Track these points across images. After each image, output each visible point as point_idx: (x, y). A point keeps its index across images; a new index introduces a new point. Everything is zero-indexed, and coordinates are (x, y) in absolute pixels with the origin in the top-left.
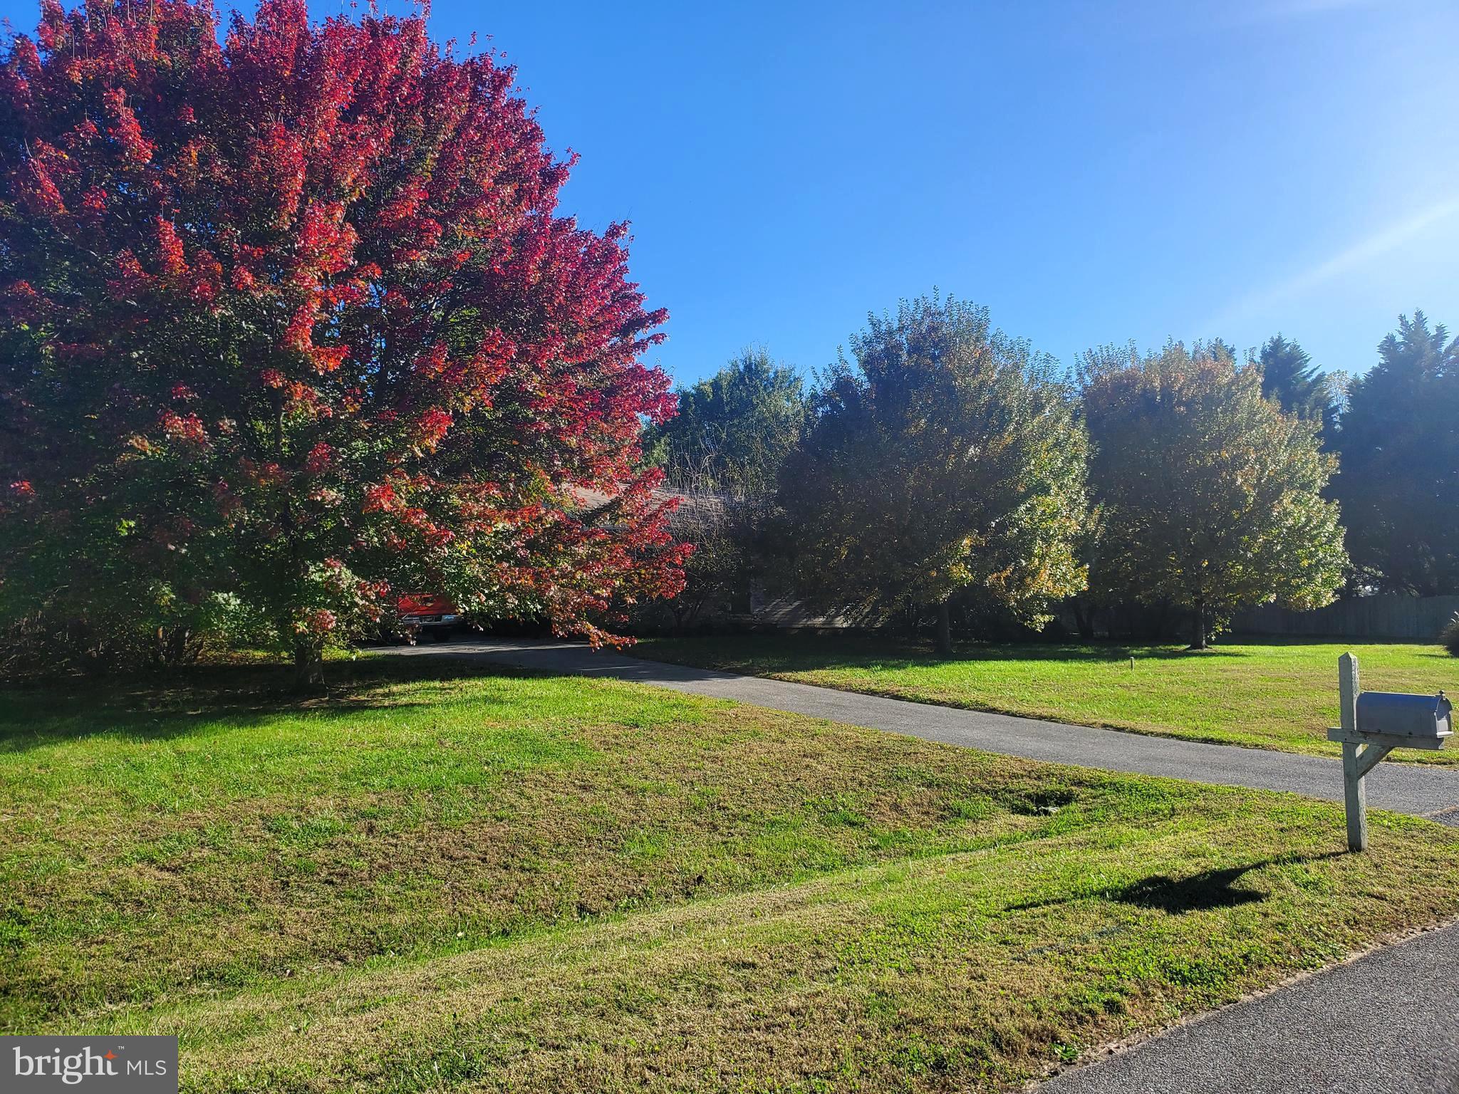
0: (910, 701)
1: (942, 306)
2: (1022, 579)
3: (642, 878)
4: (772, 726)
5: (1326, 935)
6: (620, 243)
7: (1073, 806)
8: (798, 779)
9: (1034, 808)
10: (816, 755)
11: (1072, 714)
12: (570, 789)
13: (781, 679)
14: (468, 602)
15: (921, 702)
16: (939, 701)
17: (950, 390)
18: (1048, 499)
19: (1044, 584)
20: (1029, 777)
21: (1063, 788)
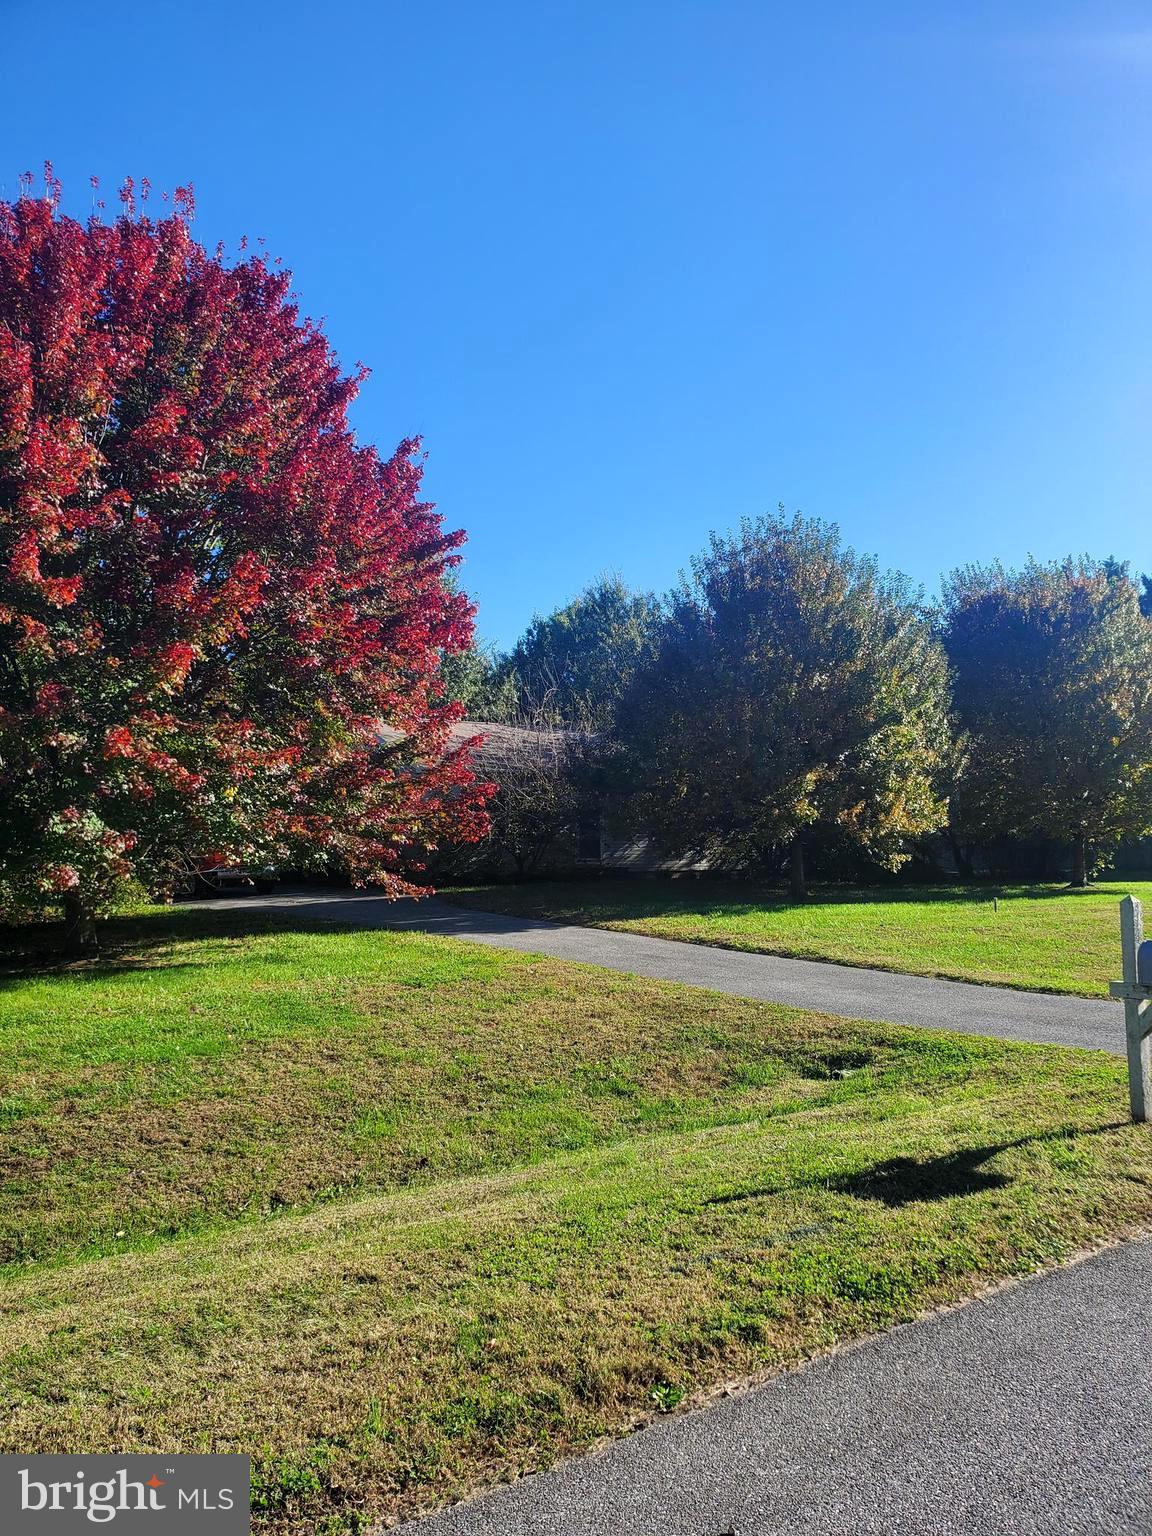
0: (739, 950)
1: (788, 523)
2: (874, 815)
3: (357, 1162)
4: (568, 983)
5: (1055, 1230)
6: (413, 460)
7: (866, 1070)
8: (576, 1043)
9: (827, 1071)
10: (605, 1015)
11: (907, 962)
12: (317, 1059)
13: (608, 929)
14: (237, 853)
15: (749, 952)
16: (768, 950)
17: (795, 614)
18: (904, 729)
19: (899, 820)
20: (829, 1036)
21: (862, 1048)
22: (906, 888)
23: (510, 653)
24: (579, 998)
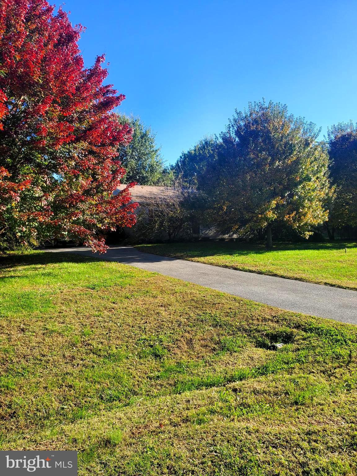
0: (241, 270)
1: (266, 105)
2: (300, 217)
4: (159, 287)
7: (290, 345)
8: (147, 322)
9: (269, 343)
10: (167, 306)
11: (312, 277)
13: (192, 261)
15: (245, 271)
16: (252, 270)
17: (269, 138)
18: (311, 183)
19: (309, 219)
20: (272, 321)
21: (288, 330)
22: (310, 244)
23: (174, 165)
24: (160, 296)
